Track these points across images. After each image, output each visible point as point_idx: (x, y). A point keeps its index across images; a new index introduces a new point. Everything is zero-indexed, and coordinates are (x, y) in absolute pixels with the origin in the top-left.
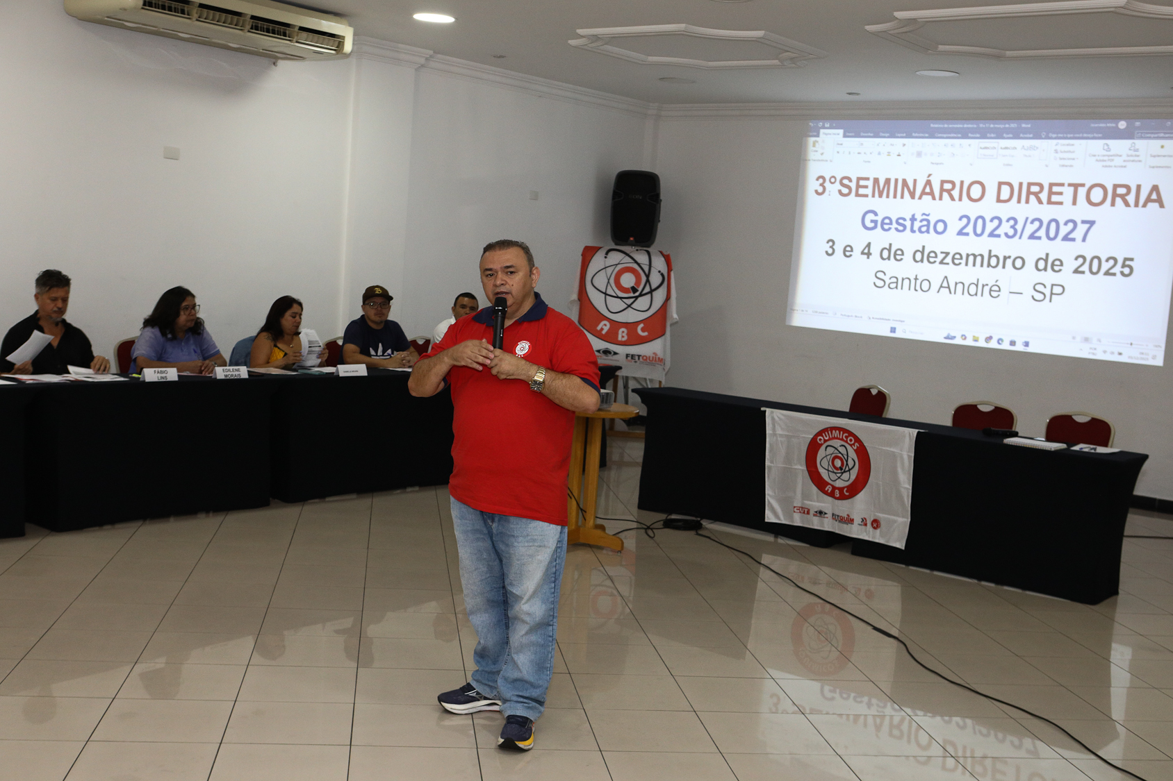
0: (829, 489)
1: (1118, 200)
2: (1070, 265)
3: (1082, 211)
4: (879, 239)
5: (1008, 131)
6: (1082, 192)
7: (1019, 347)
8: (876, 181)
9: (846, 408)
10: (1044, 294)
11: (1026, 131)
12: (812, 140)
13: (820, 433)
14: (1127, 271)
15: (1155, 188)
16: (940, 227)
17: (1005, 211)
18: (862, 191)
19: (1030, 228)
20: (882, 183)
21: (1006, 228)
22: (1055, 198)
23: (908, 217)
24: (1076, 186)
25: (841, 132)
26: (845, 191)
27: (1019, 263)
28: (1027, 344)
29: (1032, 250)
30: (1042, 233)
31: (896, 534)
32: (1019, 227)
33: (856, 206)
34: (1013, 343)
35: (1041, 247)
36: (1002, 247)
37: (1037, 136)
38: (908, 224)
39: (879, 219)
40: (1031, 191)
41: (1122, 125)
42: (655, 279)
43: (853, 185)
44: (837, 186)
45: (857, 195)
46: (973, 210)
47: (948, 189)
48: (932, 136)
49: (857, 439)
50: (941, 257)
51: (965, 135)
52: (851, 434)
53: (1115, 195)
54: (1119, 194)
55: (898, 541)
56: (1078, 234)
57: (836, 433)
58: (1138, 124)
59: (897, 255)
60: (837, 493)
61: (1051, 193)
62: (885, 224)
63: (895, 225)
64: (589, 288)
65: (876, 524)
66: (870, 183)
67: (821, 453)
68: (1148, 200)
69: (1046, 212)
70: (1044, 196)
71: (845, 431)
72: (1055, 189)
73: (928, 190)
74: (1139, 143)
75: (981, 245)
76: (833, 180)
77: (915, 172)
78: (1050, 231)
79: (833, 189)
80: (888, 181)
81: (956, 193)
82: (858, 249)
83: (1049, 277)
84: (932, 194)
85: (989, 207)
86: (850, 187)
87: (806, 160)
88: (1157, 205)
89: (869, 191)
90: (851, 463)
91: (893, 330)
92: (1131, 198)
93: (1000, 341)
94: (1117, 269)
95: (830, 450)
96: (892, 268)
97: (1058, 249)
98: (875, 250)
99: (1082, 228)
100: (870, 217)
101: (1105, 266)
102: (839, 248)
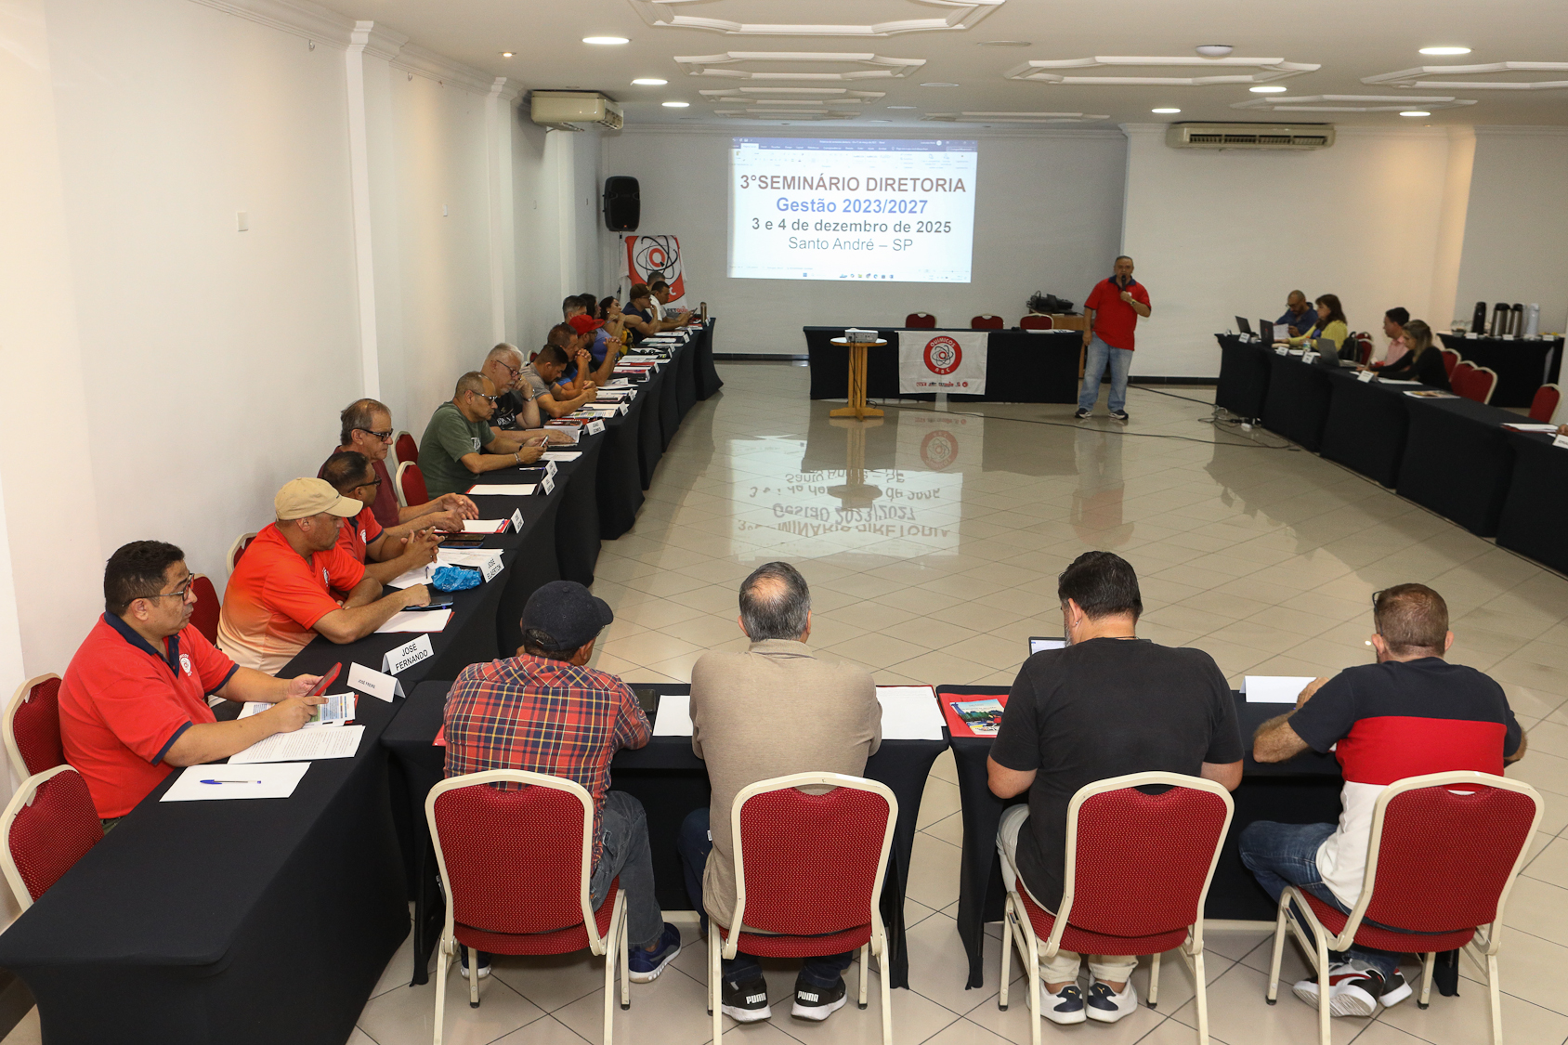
0: (937, 370)
1: (940, 188)
2: (915, 227)
3: (919, 195)
4: (790, 217)
5: (872, 146)
6: (919, 183)
7: (888, 279)
8: (785, 178)
9: (904, 326)
10: (898, 246)
11: (882, 146)
12: (735, 151)
13: (932, 341)
14: (947, 229)
15: (960, 180)
16: (832, 207)
17: (873, 196)
18: (775, 185)
19: (889, 206)
20: (789, 180)
21: (874, 206)
22: (902, 187)
23: (809, 201)
24: (915, 180)
25: (757, 145)
26: (764, 185)
27: (883, 228)
28: (892, 277)
29: (891, 220)
30: (896, 209)
31: (978, 386)
32: (882, 206)
33: (772, 195)
34: (883, 277)
35: (897, 217)
36: (872, 218)
37: (889, 150)
38: (810, 206)
39: (789, 203)
40: (889, 183)
41: (939, 143)
42: (673, 256)
43: (769, 181)
44: (757, 182)
45: (772, 188)
46: (852, 196)
47: (834, 182)
48: (821, 149)
49: (954, 341)
50: (833, 226)
51: (843, 148)
52: (951, 339)
53: (938, 185)
54: (940, 184)
55: (981, 391)
56: (918, 209)
57: (942, 340)
58: (948, 142)
59: (804, 226)
60: (943, 371)
61: (900, 184)
62: (794, 206)
63: (800, 207)
64: (636, 266)
65: (965, 384)
66: (781, 180)
67: (933, 351)
68: (957, 187)
69: (898, 196)
70: (896, 186)
71: (947, 338)
72: (902, 182)
73: (821, 183)
74: (949, 154)
75: (860, 218)
76: (754, 177)
77: (812, 173)
78: (901, 206)
79: (754, 184)
80: (793, 178)
81: (840, 185)
82: (776, 223)
83: (902, 235)
84: (824, 186)
85: (862, 194)
86: (767, 182)
87: (732, 164)
88: (961, 190)
89: (781, 185)
90: (951, 355)
91: (805, 275)
92: (947, 187)
93: (875, 276)
94: (942, 229)
95: (938, 349)
96: (800, 235)
97: (906, 218)
98: (788, 224)
99: (921, 205)
100: (783, 202)
101: (935, 227)
102: (762, 224)
